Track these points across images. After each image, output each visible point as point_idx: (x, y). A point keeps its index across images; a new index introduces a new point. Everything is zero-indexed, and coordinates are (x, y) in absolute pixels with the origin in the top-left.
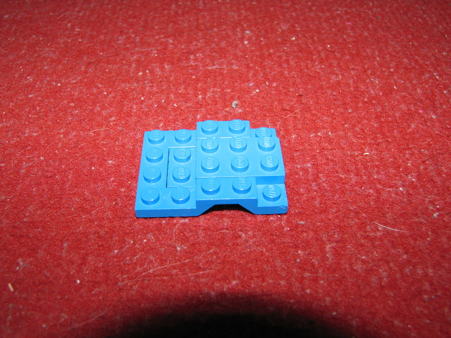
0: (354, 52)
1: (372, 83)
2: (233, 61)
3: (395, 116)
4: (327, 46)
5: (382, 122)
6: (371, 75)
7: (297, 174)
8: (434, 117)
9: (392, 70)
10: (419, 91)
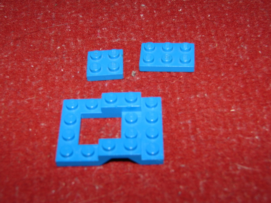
1: (242, 49)
2: (131, 34)
3: (257, 78)
4: (208, 16)
5: (247, 83)
6: (242, 41)
7: (180, 128)
9: (259, 36)
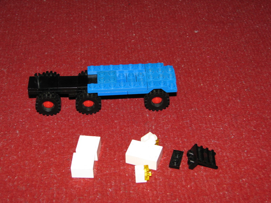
0: (209, 72)
8: (239, 101)
10: (235, 90)
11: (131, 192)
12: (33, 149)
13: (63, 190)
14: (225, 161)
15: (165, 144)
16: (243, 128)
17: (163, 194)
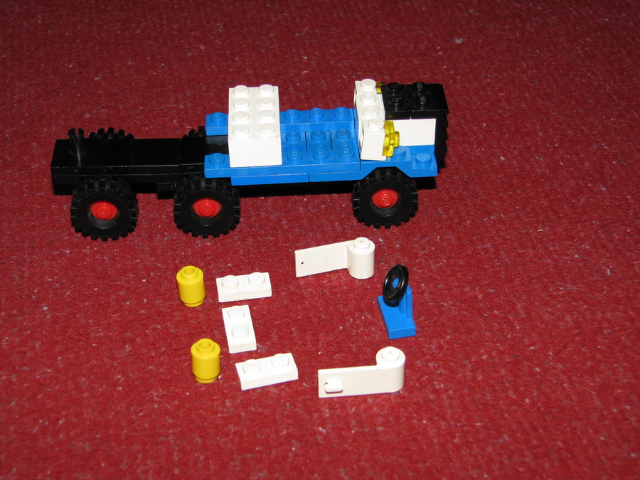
0: (513, 129)
1: (537, 161)
3: (564, 193)
4: (482, 125)
5: (552, 200)
6: (535, 152)
8: (603, 189)
9: (557, 145)
10: (586, 164)
11: (380, 429)
12: (95, 348)
13: (197, 441)
14: (605, 331)
15: (443, 306)
16: (630, 250)
17: (465, 426)
